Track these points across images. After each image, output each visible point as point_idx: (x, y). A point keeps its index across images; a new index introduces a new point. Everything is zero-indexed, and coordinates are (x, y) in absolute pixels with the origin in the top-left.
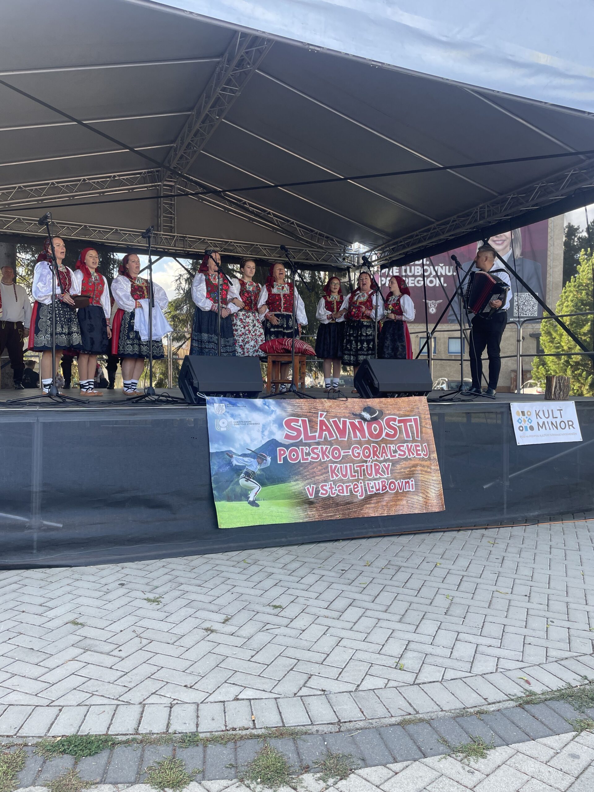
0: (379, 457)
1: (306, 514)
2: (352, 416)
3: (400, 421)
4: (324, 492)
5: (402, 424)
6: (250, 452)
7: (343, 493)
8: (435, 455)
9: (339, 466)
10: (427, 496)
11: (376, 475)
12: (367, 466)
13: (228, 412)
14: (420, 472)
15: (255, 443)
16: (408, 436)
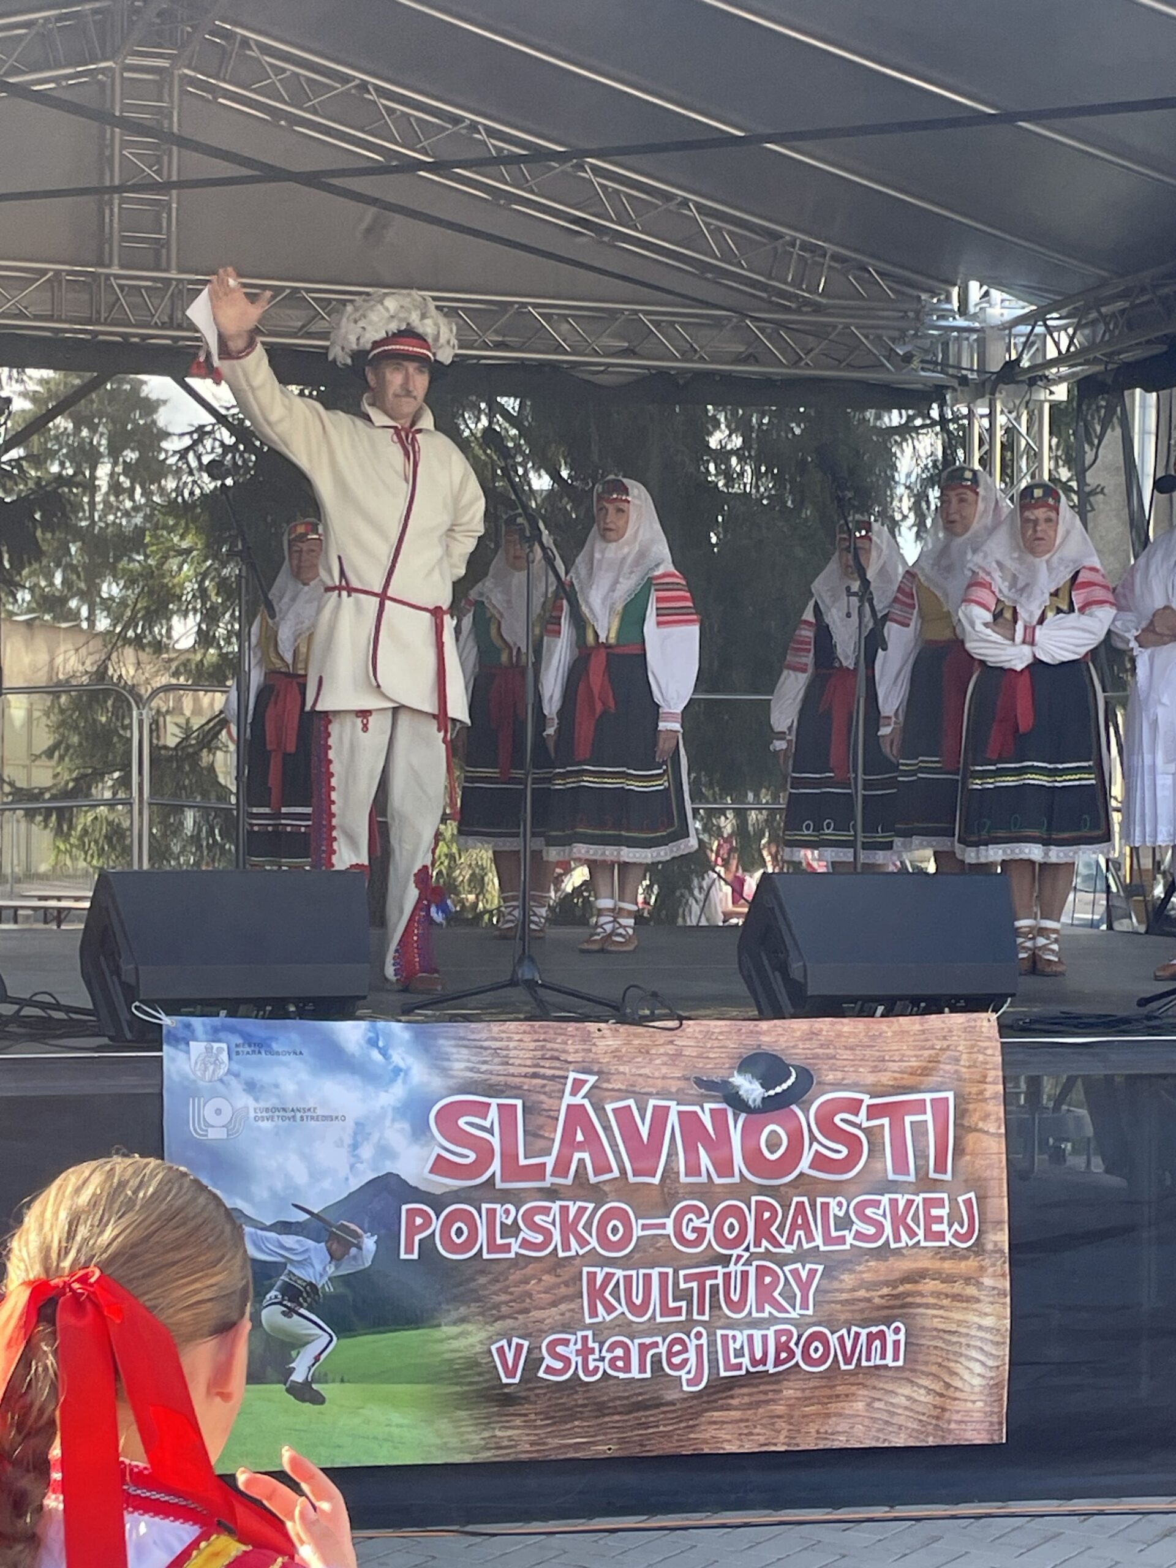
0: (778, 1245)
1: (486, 1434)
2: (696, 1090)
3: (874, 1112)
4: (559, 1365)
5: (886, 1121)
6: (304, 1217)
7: (627, 1368)
8: (1002, 1238)
9: (620, 1274)
10: (948, 1386)
11: (760, 1309)
12: (727, 1276)
13: (237, 1075)
14: (932, 1300)
15: (326, 1184)
16: (901, 1165)
